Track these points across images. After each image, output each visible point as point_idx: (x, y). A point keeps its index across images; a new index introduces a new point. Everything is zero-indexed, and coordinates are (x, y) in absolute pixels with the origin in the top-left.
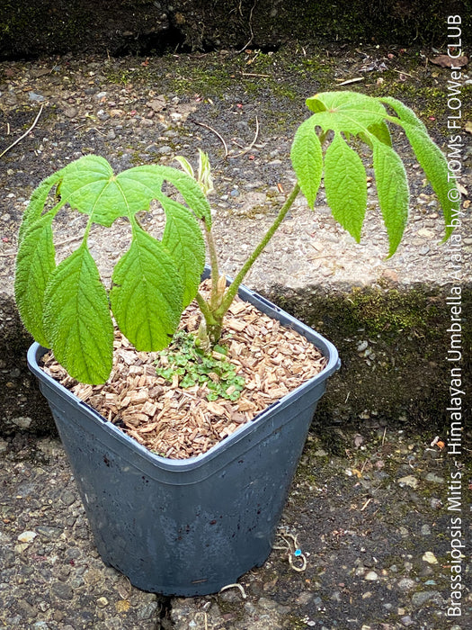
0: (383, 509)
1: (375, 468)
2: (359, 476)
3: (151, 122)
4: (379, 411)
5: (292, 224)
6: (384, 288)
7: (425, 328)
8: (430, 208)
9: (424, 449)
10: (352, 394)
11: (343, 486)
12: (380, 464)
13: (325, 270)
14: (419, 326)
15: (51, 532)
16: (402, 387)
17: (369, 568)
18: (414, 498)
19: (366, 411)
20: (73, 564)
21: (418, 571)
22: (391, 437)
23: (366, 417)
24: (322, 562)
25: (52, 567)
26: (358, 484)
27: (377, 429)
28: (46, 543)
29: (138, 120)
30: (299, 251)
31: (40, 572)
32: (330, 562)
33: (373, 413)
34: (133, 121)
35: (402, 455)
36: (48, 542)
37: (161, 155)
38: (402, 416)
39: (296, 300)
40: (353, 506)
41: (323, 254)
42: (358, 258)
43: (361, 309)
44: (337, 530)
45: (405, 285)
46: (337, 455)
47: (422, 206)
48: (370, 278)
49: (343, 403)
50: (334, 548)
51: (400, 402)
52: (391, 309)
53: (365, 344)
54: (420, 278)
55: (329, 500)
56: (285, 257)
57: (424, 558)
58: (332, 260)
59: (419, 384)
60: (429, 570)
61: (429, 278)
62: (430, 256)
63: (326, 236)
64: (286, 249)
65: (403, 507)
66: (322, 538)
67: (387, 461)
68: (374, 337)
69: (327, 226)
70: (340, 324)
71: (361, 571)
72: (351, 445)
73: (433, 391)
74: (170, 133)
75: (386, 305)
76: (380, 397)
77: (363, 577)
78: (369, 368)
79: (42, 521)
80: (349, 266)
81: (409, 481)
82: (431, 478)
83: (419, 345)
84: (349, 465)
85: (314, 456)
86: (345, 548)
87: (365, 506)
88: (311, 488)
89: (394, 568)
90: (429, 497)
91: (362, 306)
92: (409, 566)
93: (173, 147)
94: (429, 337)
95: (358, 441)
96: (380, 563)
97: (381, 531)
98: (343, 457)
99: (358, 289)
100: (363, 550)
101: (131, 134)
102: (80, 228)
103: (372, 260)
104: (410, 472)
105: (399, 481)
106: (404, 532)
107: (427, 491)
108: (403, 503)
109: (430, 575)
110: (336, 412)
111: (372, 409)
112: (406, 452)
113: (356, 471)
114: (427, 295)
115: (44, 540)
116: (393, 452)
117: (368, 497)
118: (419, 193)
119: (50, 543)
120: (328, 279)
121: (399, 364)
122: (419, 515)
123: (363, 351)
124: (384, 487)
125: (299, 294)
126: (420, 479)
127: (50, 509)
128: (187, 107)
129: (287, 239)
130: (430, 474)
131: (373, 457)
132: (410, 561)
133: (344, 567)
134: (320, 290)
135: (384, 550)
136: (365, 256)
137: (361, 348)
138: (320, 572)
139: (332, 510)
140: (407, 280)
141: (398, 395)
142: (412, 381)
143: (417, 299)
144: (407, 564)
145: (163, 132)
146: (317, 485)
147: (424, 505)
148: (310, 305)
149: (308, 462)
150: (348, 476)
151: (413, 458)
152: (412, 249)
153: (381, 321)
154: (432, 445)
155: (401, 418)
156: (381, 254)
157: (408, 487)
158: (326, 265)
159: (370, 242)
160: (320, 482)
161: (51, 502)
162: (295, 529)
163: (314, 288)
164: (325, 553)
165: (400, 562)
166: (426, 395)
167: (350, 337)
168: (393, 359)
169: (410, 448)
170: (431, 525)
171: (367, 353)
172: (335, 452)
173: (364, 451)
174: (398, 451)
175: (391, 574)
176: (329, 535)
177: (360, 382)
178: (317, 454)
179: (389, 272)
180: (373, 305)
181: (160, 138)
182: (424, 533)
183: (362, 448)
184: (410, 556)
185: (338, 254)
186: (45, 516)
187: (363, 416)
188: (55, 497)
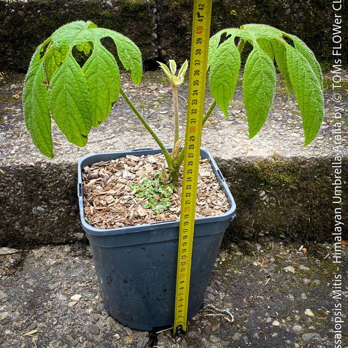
0: (277, 283)
1: (270, 262)
2: (261, 266)
3: (150, 94)
4: (270, 232)
5: (223, 131)
6: (276, 160)
7: (297, 183)
8: (295, 124)
9: (295, 252)
10: (256, 221)
11: (253, 271)
12: (272, 260)
13: (242, 151)
14: (294, 182)
15: (90, 295)
16: (283, 218)
17: (274, 318)
18: (294, 278)
19: (262, 231)
20: (101, 313)
21: (303, 320)
22: (276, 246)
23: (263, 235)
24: (246, 314)
25: (88, 315)
26: (261, 270)
27: (268, 241)
28: (86, 301)
29: (143, 93)
30: (227, 142)
31: (81, 318)
32: (250, 314)
33: (266, 232)
34: (141, 93)
35: (284, 255)
36: (88, 301)
37: (154, 105)
38: (282, 234)
39: (227, 166)
40: (260, 282)
41: (241, 144)
42: (260, 146)
43: (263, 171)
44: (253, 295)
45: (288, 158)
46: (248, 255)
47: (290, 124)
48: (268, 155)
49: (250, 227)
50: (252, 306)
51: (281, 226)
52: (279, 172)
53: (264, 193)
54: (296, 155)
55: (246, 279)
56: (220, 145)
57: (306, 313)
58: (246, 146)
59: (292, 216)
60: (310, 320)
61: (301, 154)
62: (299, 144)
63: (241, 136)
64: (220, 142)
65: (289, 283)
66: (245, 300)
67: (276, 258)
68: (269, 189)
69: (241, 132)
70: (251, 180)
71: (269, 320)
72: (255, 250)
73: (300, 220)
74: (159, 97)
75: (277, 170)
76: (271, 223)
77: (271, 323)
78: (265, 207)
79: (85, 289)
80: (255, 149)
81: (290, 269)
82: (302, 267)
83: (294, 193)
84: (254, 260)
85: (235, 255)
86: (258, 306)
87: (267, 282)
88: (235, 272)
89: (289, 318)
90: (303, 278)
91: (263, 169)
92: (297, 317)
93: (160, 102)
94: (299, 189)
95: (259, 247)
96: (280, 316)
97: (278, 296)
98: (251, 256)
99: (261, 160)
100: (269, 307)
101: (140, 98)
102: (112, 133)
103: (267, 147)
104: (290, 264)
105: (284, 269)
106: (291, 297)
107: (301, 274)
108: (288, 281)
109: (311, 323)
110: (247, 232)
111: (266, 230)
112: (286, 253)
113: (259, 263)
114: (299, 164)
115: (86, 299)
116: (279, 253)
117: (268, 277)
118: (288, 119)
119: (89, 302)
120: (244, 155)
121: (282, 204)
122: (298, 287)
123: (262, 197)
124: (276, 272)
125: (229, 163)
126: (296, 268)
127: (91, 282)
128: (167, 88)
129: (220, 138)
130: (301, 265)
131: (268, 256)
132: (298, 314)
133: (259, 318)
134: (240, 161)
135: (281, 308)
136: (263, 145)
137: (261, 195)
138: (245, 320)
139: (248, 284)
140: (289, 156)
141: (280, 222)
142: (289, 215)
143: (294, 166)
144: (296, 316)
145: (155, 97)
146: (238, 270)
147: (300, 282)
148: (235, 169)
149: (232, 258)
150: (255, 266)
151: (290, 257)
152: (289, 142)
153: (274, 178)
154: (300, 250)
155: (281, 236)
156: (272, 144)
157: (290, 273)
158: (243, 149)
159: (265, 139)
160: (241, 269)
161: (91, 278)
162: (228, 295)
163: (237, 159)
164: (247, 309)
165: (292, 315)
166: (296, 223)
167: (256, 189)
168: (279, 201)
169: (288, 251)
170: (306, 294)
171: (264, 198)
172: (247, 253)
173: (262, 253)
174: (281, 253)
175: (287, 322)
176: (248, 298)
177: (260, 215)
178: (237, 254)
179: (278, 152)
180: (270, 169)
181: (154, 99)
182: (303, 298)
183: (261, 251)
184: (297, 312)
185: (249, 144)
186: (87, 286)
187: (261, 234)
188: (94, 275)
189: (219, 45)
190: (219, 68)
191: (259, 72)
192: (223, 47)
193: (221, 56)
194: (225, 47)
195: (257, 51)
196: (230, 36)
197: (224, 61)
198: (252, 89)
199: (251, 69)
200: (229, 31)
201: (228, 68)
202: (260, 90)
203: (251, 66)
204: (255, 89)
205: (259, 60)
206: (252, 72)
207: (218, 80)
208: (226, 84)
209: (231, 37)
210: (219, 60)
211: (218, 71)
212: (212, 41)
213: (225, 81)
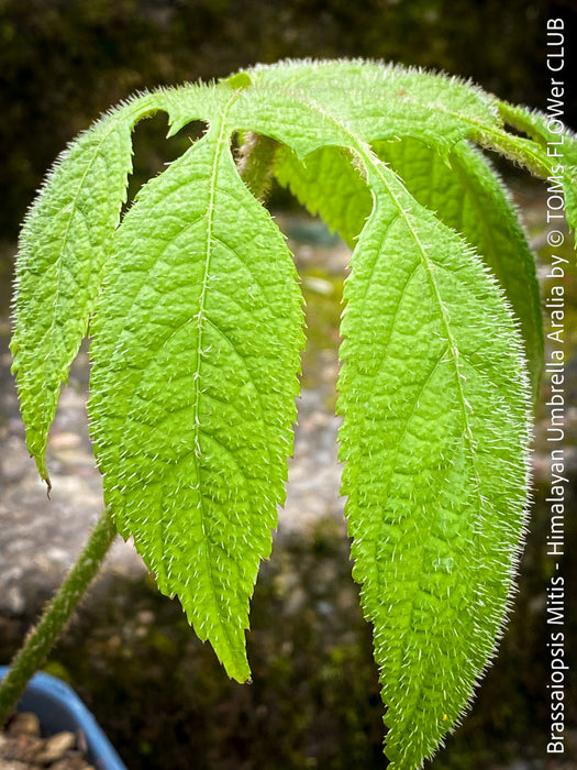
189: (132, 191)
190: (154, 347)
191: (435, 360)
192: (167, 205)
193: (160, 265)
194: (177, 203)
195: (397, 215)
196: (195, 129)
197: (186, 299)
198: (405, 483)
199: (386, 342)
200: (180, 103)
201: (224, 343)
202: (458, 480)
203: (383, 320)
204: (426, 475)
205: (420, 273)
206: (391, 361)
207: (158, 433)
208: (218, 456)
209: (209, 134)
210: (147, 293)
211: (155, 370)
212: (76, 167)
213: (212, 434)
